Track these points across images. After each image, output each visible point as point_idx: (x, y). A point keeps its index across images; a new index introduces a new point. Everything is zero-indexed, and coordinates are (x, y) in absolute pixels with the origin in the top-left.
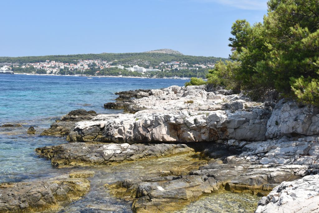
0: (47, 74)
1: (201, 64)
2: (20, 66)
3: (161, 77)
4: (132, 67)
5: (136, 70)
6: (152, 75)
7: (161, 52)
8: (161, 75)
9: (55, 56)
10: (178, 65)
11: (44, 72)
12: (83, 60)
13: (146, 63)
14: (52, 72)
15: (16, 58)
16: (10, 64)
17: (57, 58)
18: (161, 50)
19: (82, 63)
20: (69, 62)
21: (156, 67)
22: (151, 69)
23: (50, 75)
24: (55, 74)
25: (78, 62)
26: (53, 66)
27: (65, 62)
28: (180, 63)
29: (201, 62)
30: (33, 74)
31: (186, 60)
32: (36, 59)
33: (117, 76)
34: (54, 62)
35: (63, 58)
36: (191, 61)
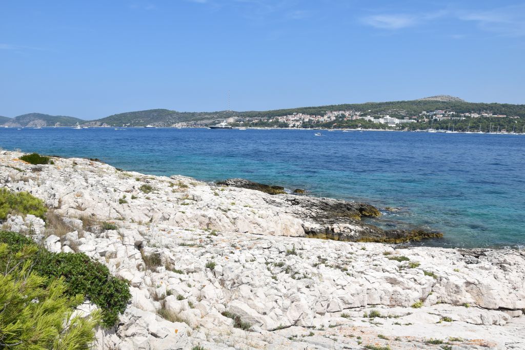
0: (289, 128)
1: (473, 113)
2: (268, 120)
3: (413, 130)
4: (383, 117)
5: (386, 121)
6: (403, 128)
7: (435, 99)
8: (414, 127)
9: (305, 108)
10: (442, 114)
11: (286, 125)
12: (331, 112)
13: (403, 113)
14: (294, 126)
15: (265, 112)
16: (260, 118)
17: (305, 110)
18: (436, 97)
19: (329, 114)
20: (316, 114)
21: (414, 117)
22: (405, 121)
23: (293, 128)
24: (297, 127)
25: (326, 114)
26: (298, 119)
27: (311, 114)
28: (445, 112)
29: (473, 110)
30: (275, 127)
31: (454, 108)
32: (284, 112)
33: (355, 128)
34: (301, 114)
35: (311, 110)
36: (460, 109)
